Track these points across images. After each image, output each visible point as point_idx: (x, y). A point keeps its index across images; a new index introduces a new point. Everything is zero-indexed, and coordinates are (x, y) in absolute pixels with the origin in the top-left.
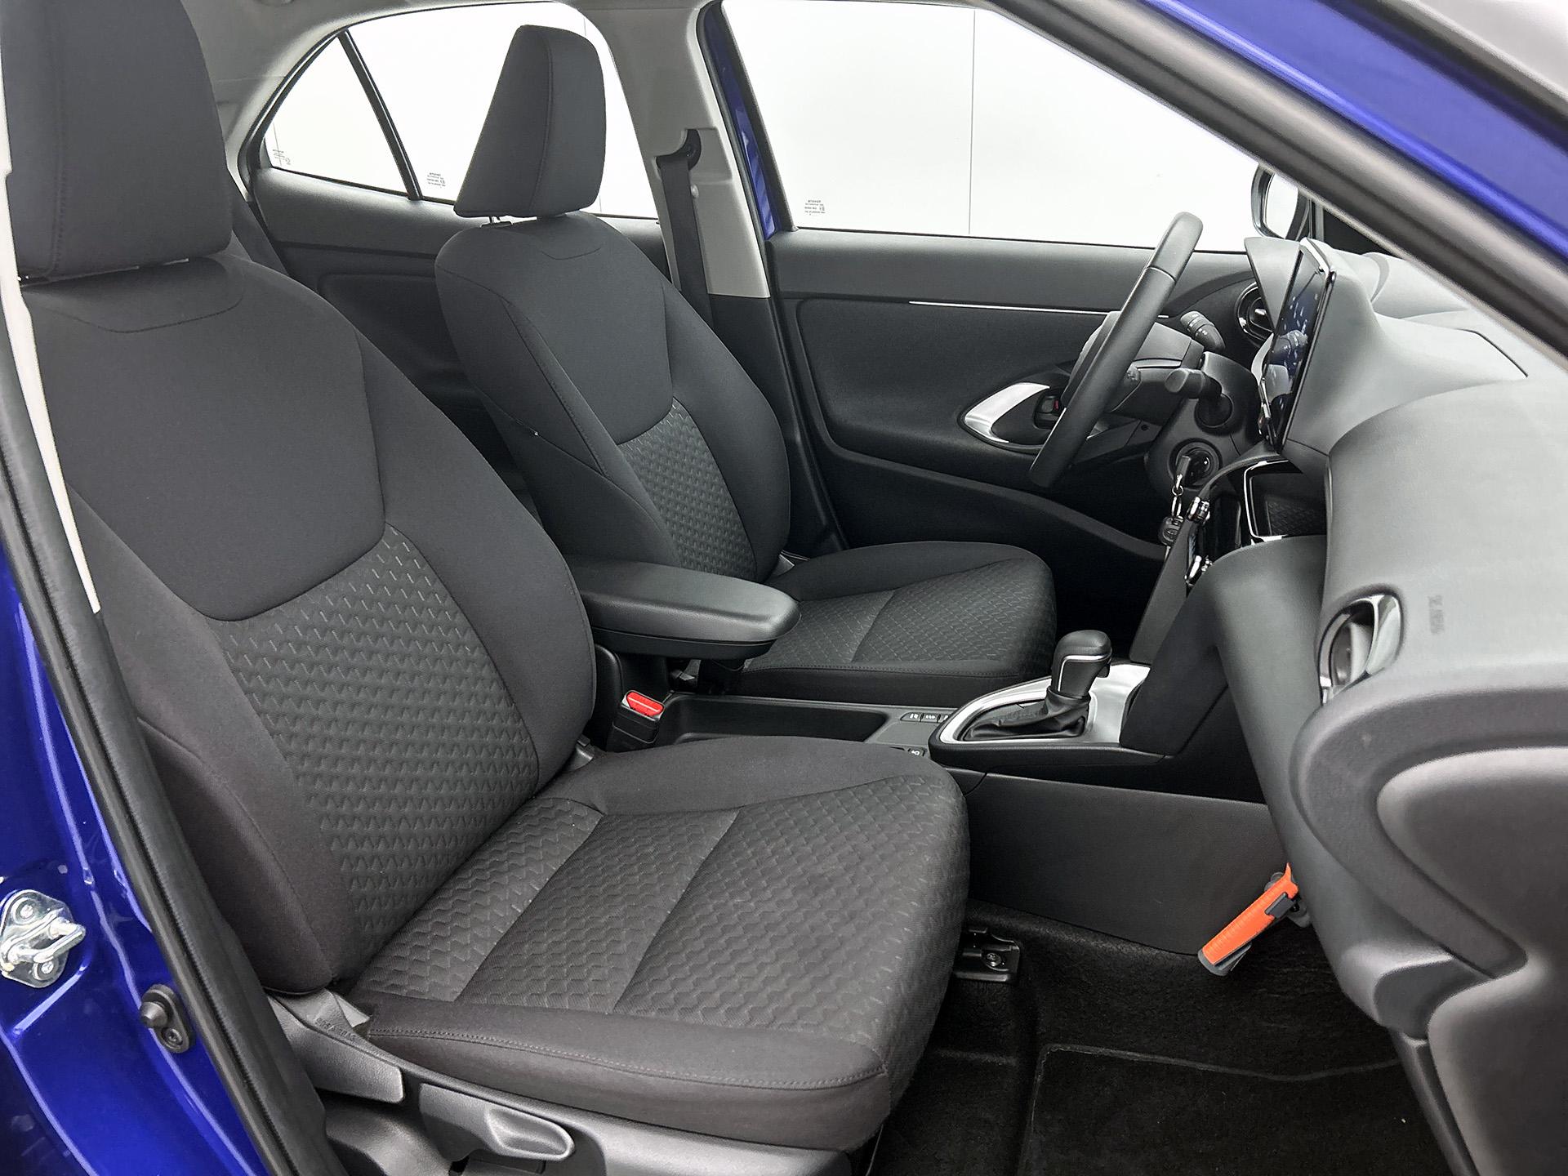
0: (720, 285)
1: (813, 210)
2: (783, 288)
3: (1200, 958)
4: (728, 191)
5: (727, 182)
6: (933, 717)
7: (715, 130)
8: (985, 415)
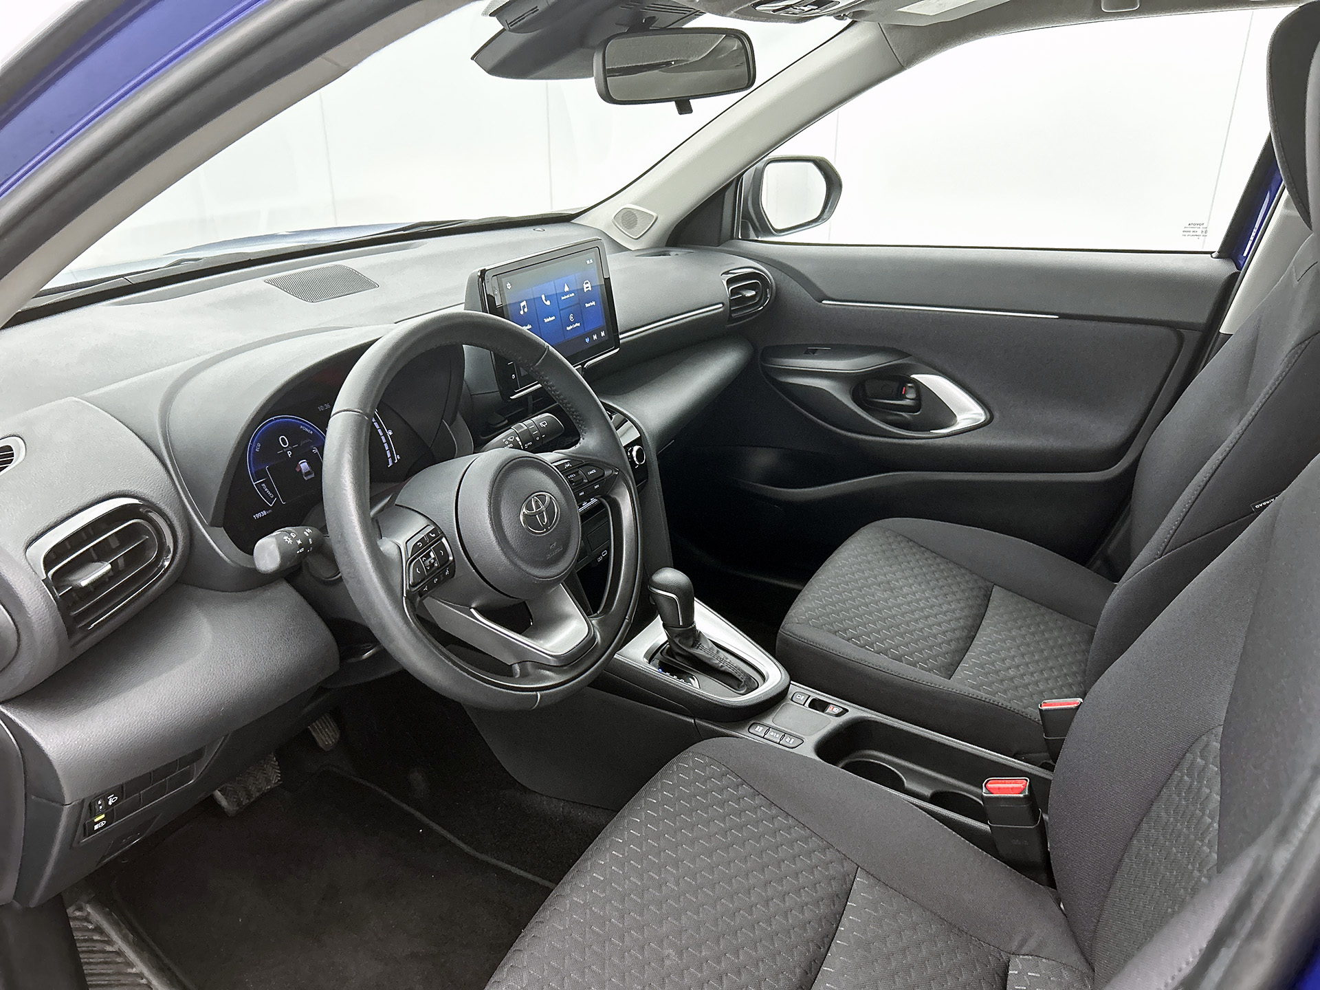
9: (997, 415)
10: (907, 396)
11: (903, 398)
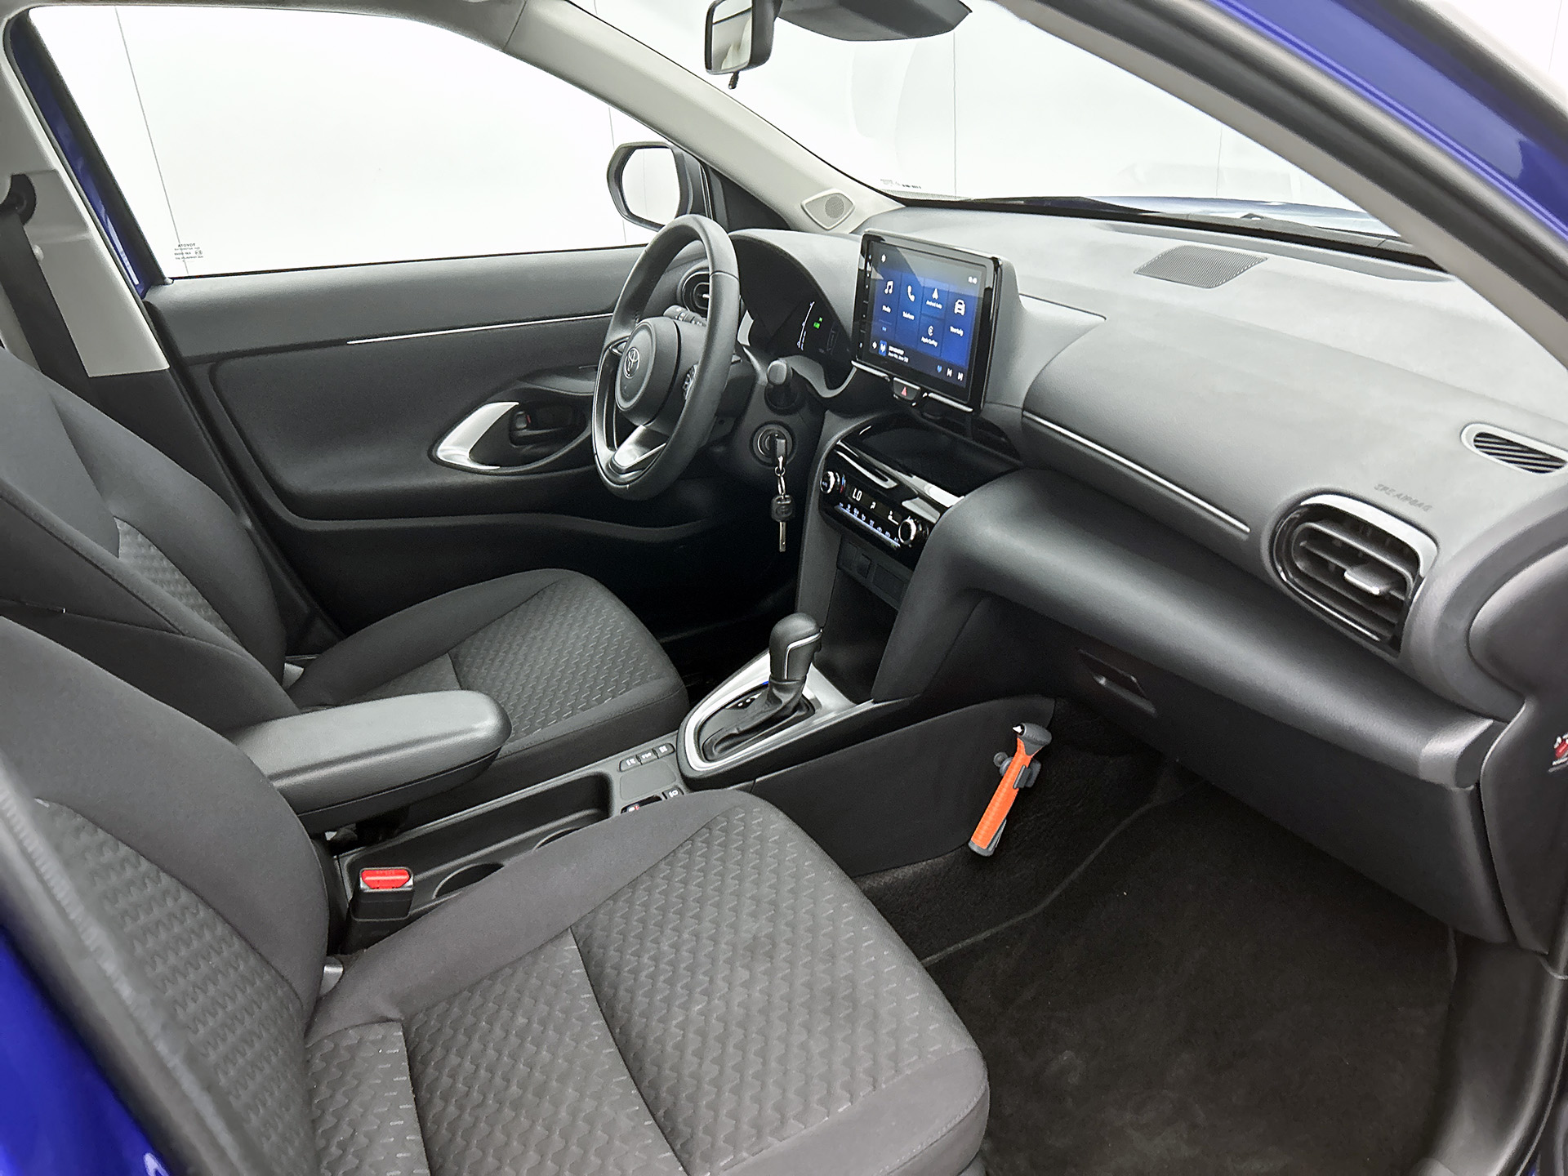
0: (97, 366)
1: (185, 256)
2: (186, 351)
3: (975, 849)
4: (88, 244)
5: (85, 235)
6: (650, 754)
7: (55, 172)
8: (456, 448)
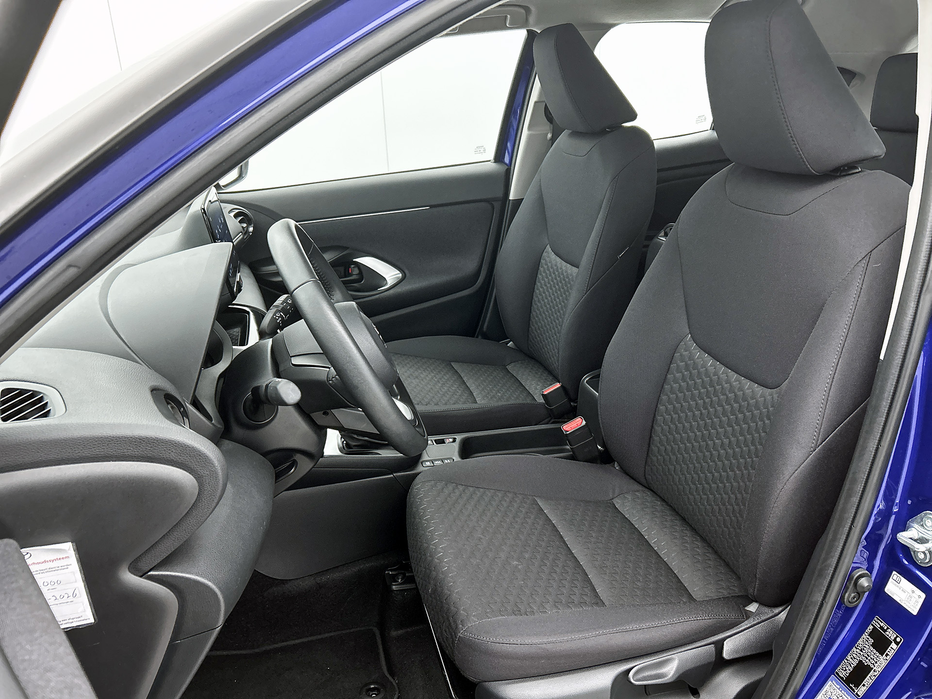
9: (407, 272)
10: (354, 273)
11: (351, 275)
